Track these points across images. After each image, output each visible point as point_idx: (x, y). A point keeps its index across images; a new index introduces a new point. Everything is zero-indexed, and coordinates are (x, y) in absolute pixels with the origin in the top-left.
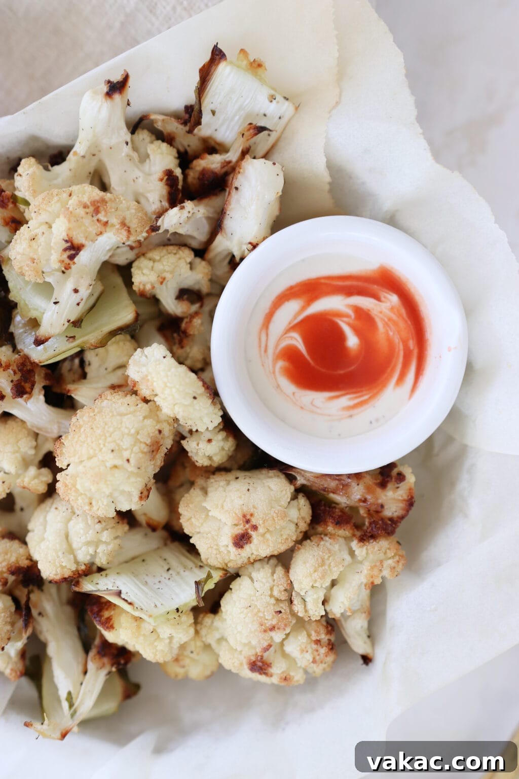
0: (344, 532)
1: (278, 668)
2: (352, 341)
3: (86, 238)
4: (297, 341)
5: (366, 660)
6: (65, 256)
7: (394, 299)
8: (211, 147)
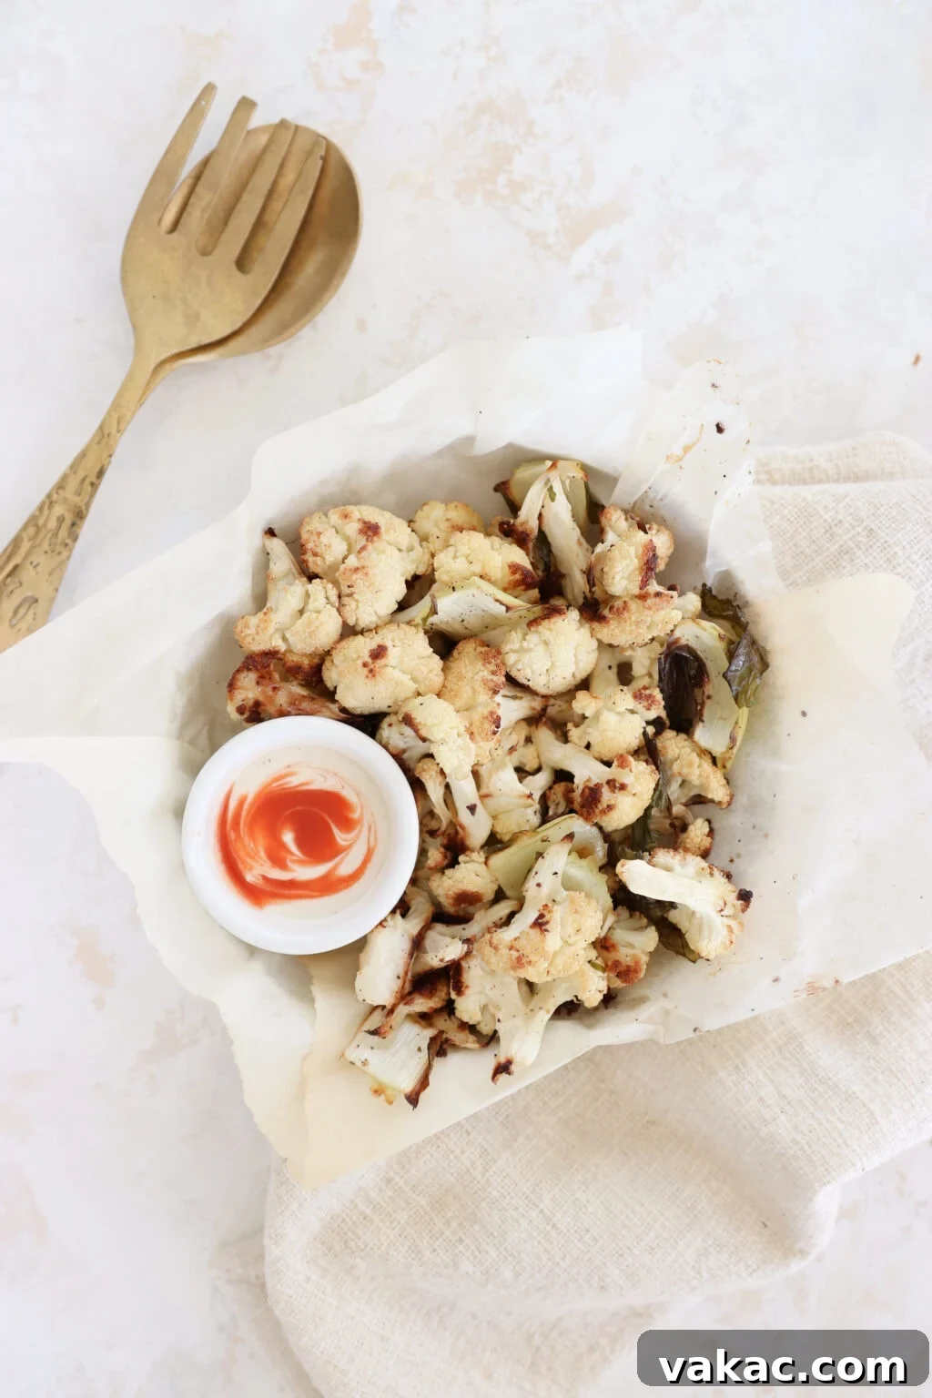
0: (292, 659)
1: (352, 528)
2: (288, 838)
3: (528, 933)
4: (341, 837)
5: (271, 532)
6: (547, 917)
7: (249, 878)
8: (425, 1018)
